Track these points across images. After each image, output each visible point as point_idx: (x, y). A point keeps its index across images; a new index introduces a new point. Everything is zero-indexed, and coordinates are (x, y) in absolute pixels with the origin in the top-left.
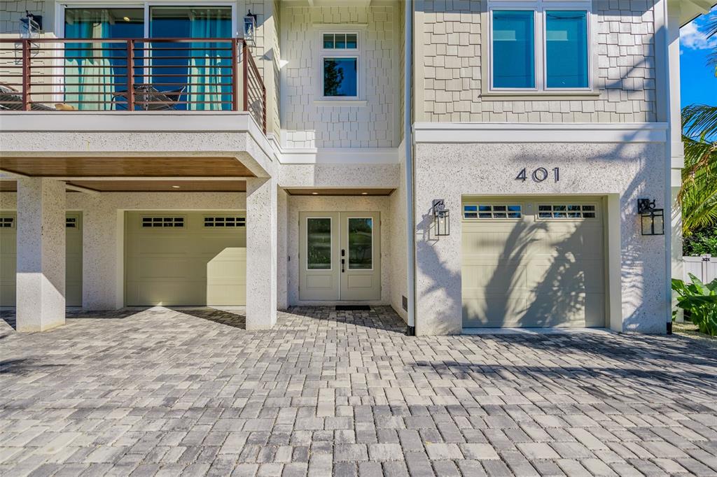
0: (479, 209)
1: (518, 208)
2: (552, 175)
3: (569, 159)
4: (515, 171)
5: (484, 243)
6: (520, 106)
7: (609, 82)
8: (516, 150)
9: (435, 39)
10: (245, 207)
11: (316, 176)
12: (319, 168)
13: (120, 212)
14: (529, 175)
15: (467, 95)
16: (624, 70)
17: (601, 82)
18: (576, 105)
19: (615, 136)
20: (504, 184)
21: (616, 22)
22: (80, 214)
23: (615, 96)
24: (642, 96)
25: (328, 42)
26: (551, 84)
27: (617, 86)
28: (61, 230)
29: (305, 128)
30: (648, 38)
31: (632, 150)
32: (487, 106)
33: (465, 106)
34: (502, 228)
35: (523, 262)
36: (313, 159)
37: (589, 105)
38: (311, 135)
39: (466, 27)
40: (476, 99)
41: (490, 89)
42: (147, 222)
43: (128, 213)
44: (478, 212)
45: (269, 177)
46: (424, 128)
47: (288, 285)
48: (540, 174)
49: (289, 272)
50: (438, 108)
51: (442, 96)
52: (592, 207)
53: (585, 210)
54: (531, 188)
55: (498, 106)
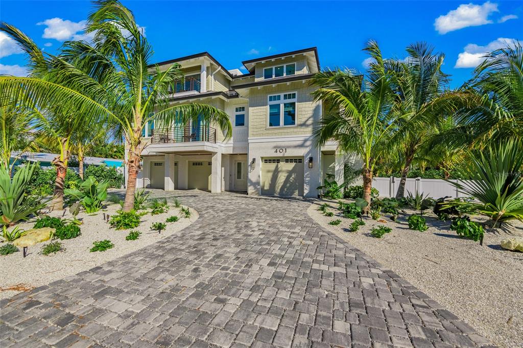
0: (267, 160)
1: (279, 160)
2: (284, 150)
3: (289, 147)
4: (275, 150)
5: (269, 171)
6: (276, 131)
7: (302, 123)
8: (275, 144)
9: (254, 114)
10: (211, 159)
11: (233, 150)
12: (234, 148)
13: (187, 161)
14: (278, 151)
15: (262, 129)
16: (306, 119)
17: (299, 123)
18: (292, 130)
19: (302, 139)
20: (272, 154)
21: (304, 104)
22: (178, 162)
23: (304, 127)
24: (311, 126)
26: (285, 124)
27: (304, 125)
28: (173, 166)
30: (313, 108)
31: (308, 143)
32: (267, 132)
33: (262, 132)
34: (272, 166)
35: (279, 176)
36: (232, 145)
37: (295, 130)
39: (262, 110)
40: (264, 130)
41: (268, 127)
42: (194, 164)
43: (189, 162)
44: (268, 161)
45: (217, 153)
46: (251, 139)
47: (230, 184)
48: (281, 151)
49: (230, 180)
50: (255, 133)
51: (255, 130)
52: (301, 160)
53: (299, 160)
54: (279, 155)
55: (270, 132)
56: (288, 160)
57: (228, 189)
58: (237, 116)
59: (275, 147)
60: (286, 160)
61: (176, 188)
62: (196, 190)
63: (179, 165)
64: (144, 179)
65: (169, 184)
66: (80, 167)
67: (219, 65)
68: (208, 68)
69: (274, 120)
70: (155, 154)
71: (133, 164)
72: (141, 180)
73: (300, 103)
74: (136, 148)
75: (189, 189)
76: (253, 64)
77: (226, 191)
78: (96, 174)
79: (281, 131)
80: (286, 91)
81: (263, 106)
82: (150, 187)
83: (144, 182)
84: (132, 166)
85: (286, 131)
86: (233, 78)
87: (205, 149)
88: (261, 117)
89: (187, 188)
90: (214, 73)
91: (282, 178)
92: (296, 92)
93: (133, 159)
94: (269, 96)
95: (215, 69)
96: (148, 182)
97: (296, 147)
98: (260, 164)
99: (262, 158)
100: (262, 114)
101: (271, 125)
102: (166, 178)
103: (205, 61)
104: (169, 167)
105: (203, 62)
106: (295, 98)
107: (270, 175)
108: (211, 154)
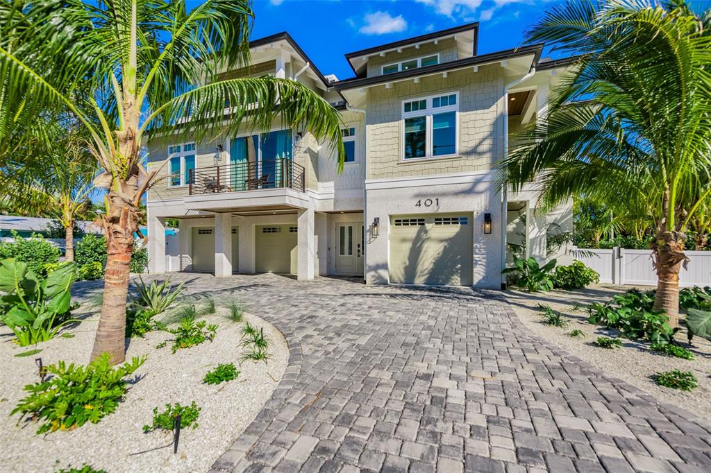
0: (400, 221)
1: (423, 220)
2: (434, 202)
3: (444, 194)
4: (416, 201)
5: (404, 240)
6: (418, 167)
7: (468, 149)
8: (416, 191)
9: (376, 137)
10: (297, 222)
11: (335, 205)
12: (336, 201)
13: (254, 226)
14: (422, 203)
15: (391, 164)
16: (477, 141)
17: (464, 150)
18: (449, 164)
19: (469, 179)
20: (411, 209)
21: (472, 115)
22: (238, 227)
23: (472, 157)
24: (488, 155)
26: (435, 153)
27: (473, 152)
28: (230, 234)
29: (329, 181)
30: (491, 122)
31: (482, 187)
32: (402, 168)
33: (391, 170)
34: (412, 231)
35: (424, 249)
36: (333, 196)
37: (456, 163)
38: (332, 184)
39: (390, 129)
40: (396, 166)
41: (403, 160)
42: (265, 230)
43: (256, 226)
44: (402, 223)
45: (306, 209)
46: (370, 183)
47: (329, 263)
48: (428, 203)
49: (329, 257)
50: (377, 172)
51: (379, 166)
52: (466, 219)
53: (463, 219)
54: (423, 210)
55: (407, 168)
56: (441, 219)
57: (325, 272)
59: (417, 196)
60: (436, 220)
61: (236, 271)
62: (270, 275)
63: (241, 233)
64: (181, 257)
65: (224, 266)
67: (307, 59)
68: (287, 65)
69: (414, 145)
70: (197, 213)
71: (118, 227)
72: (177, 258)
73: (465, 113)
75: (258, 273)
76: (364, 58)
77: (321, 275)
79: (428, 166)
80: (436, 91)
81: (394, 120)
82: (191, 269)
83: (181, 260)
84: (116, 232)
85: (436, 165)
86: (328, 86)
87: (288, 201)
88: (390, 142)
89: (254, 271)
90: (297, 75)
91: (431, 253)
92: (457, 93)
93: (116, 214)
94: (403, 102)
95: (298, 69)
96: (188, 261)
97: (457, 194)
98: (387, 228)
99: (391, 217)
100: (390, 135)
101: (407, 155)
102: (216, 254)
103: (283, 51)
104: (223, 238)
105: (279, 53)
106: (455, 103)
107: (408, 246)
108: (295, 212)
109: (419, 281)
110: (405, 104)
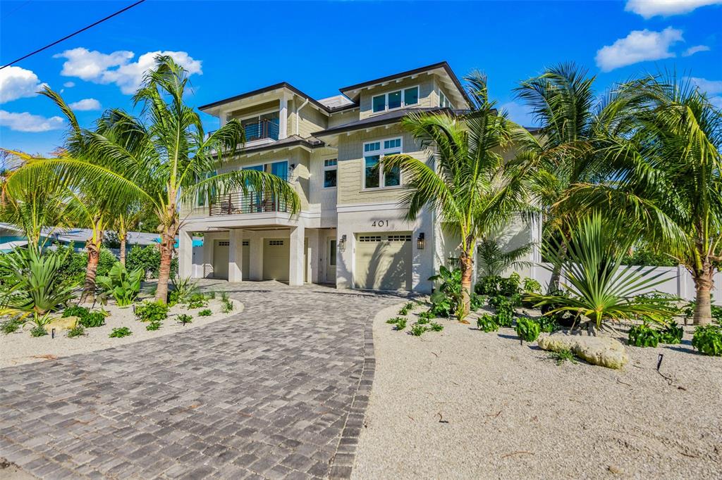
0: (364, 238)
1: (380, 237)
2: (385, 223)
3: (392, 218)
4: (372, 223)
5: (365, 255)
6: (374, 195)
8: (372, 214)
9: (345, 171)
11: (321, 222)
12: (322, 219)
13: (262, 239)
14: (377, 224)
15: (355, 192)
18: (395, 193)
20: (369, 228)
22: (249, 240)
25: (327, 163)
26: (387, 184)
28: (241, 247)
29: (317, 203)
32: (362, 196)
33: (355, 197)
34: (371, 247)
35: (380, 262)
36: (319, 215)
38: (320, 205)
39: (355, 165)
40: (358, 193)
41: (364, 189)
42: (271, 243)
43: (264, 239)
45: (296, 227)
46: (341, 207)
47: (320, 273)
48: (381, 224)
49: (320, 266)
50: (345, 198)
51: (347, 194)
52: (410, 237)
53: (406, 237)
54: (377, 229)
55: (366, 196)
56: (393, 237)
57: (316, 280)
58: (326, 172)
59: (372, 219)
60: (389, 237)
61: (246, 278)
62: (274, 282)
63: (252, 245)
64: (204, 266)
65: (235, 272)
66: (122, 248)
67: (306, 96)
68: (289, 102)
69: (372, 180)
71: (166, 248)
72: (201, 267)
74: (169, 229)
75: (264, 280)
76: (356, 92)
77: (313, 283)
78: (142, 258)
79: (381, 194)
80: (387, 136)
81: (360, 158)
82: (213, 276)
83: (205, 268)
84: (165, 250)
85: (387, 194)
86: (329, 113)
87: (277, 222)
88: (354, 175)
89: (261, 279)
90: (299, 109)
91: (384, 265)
92: (401, 138)
93: (165, 242)
94: (364, 144)
95: (301, 103)
96: (210, 270)
98: (353, 243)
99: (356, 234)
100: (355, 170)
101: (367, 186)
102: (230, 264)
103: (285, 93)
104: (236, 250)
105: (282, 95)
106: (400, 145)
107: (368, 259)
108: (289, 229)
109: (376, 287)
110: (366, 145)
